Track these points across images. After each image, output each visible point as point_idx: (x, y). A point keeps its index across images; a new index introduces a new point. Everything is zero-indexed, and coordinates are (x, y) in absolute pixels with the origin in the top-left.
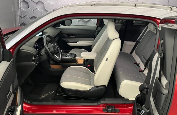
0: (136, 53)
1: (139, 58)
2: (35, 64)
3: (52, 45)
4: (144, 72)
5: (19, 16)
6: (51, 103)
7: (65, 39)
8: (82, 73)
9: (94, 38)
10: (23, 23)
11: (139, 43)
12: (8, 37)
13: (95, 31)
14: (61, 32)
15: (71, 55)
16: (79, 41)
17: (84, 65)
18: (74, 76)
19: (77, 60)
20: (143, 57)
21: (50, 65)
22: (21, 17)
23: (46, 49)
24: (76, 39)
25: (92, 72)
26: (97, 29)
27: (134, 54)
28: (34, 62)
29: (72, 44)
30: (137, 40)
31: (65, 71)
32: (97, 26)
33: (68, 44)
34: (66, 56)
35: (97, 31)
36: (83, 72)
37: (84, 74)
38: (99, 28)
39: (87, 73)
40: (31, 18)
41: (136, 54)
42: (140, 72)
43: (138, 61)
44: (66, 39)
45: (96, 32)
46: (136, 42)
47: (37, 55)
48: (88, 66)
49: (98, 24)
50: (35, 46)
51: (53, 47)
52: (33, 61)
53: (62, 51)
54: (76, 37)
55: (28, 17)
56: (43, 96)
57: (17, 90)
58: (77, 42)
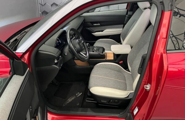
2: (58, 67)
3: (78, 40)
5: (40, 4)
6: (79, 113)
7: (89, 29)
8: (113, 72)
9: (123, 25)
10: (44, 11)
12: (26, 32)
13: (125, 16)
14: (84, 20)
15: (99, 48)
16: (105, 29)
17: (115, 60)
18: (105, 76)
19: (106, 55)
21: (75, 61)
22: (42, 5)
23: (70, 47)
24: (102, 27)
25: (125, 69)
26: (127, 14)
28: (57, 66)
29: (97, 34)
31: (93, 70)
32: (127, 10)
33: (92, 34)
34: (93, 52)
35: (127, 16)
36: (115, 70)
37: (116, 72)
38: (129, 13)
39: (119, 71)
40: (51, 5)
44: (91, 28)
45: (126, 18)
47: (60, 55)
48: (120, 62)
49: (128, 7)
50: (57, 42)
51: (79, 43)
52: (56, 64)
53: (88, 45)
54: (101, 25)
55: (49, 4)
56: (70, 100)
57: (37, 115)
58: (102, 31)
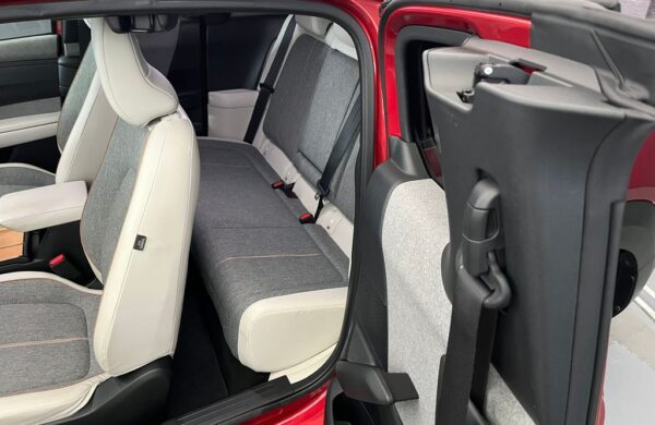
0: (268, 135)
1: (287, 159)
4: (319, 222)
9: (58, 99)
11: (272, 91)
13: (53, 62)
20: (303, 154)
26: (60, 52)
27: (261, 141)
30: (262, 80)
32: (55, 36)
35: (61, 61)
36: (36, 302)
38: (69, 49)
41: (268, 141)
42: (306, 226)
43: (286, 170)
45: (60, 69)
46: (259, 88)
48: (54, 262)
